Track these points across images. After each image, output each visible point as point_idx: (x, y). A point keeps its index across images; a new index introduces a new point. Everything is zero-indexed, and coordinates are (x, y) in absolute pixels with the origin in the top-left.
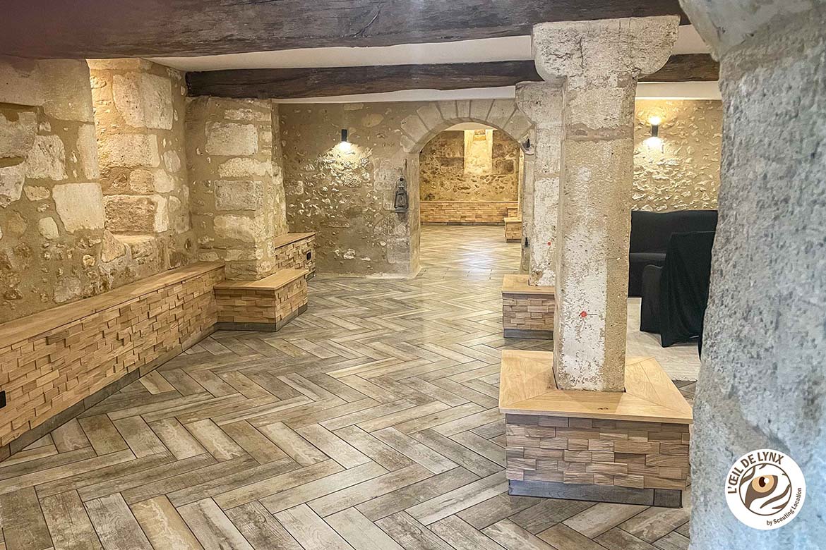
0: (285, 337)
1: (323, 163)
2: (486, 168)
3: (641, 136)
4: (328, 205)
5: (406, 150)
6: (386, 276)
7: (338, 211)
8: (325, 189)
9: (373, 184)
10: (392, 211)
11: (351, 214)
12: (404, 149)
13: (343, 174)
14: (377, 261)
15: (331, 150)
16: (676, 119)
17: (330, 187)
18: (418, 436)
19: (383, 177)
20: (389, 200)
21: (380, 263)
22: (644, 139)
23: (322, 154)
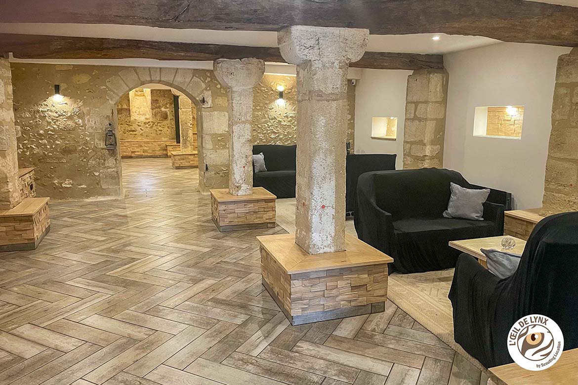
0: (47, 252)
1: (38, 111)
2: (148, 116)
3: (273, 98)
4: (45, 145)
5: (112, 103)
6: (101, 199)
7: (55, 149)
8: (41, 132)
9: (85, 128)
10: (102, 149)
11: (66, 151)
12: (110, 101)
13: (57, 120)
14: (92, 187)
15: (45, 101)
16: (292, 88)
17: (46, 131)
18: (209, 303)
19: (94, 122)
20: (100, 140)
21: (95, 189)
22: (276, 100)
23: (37, 104)
